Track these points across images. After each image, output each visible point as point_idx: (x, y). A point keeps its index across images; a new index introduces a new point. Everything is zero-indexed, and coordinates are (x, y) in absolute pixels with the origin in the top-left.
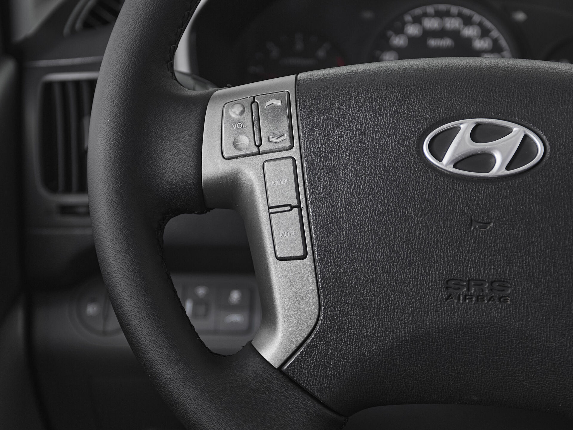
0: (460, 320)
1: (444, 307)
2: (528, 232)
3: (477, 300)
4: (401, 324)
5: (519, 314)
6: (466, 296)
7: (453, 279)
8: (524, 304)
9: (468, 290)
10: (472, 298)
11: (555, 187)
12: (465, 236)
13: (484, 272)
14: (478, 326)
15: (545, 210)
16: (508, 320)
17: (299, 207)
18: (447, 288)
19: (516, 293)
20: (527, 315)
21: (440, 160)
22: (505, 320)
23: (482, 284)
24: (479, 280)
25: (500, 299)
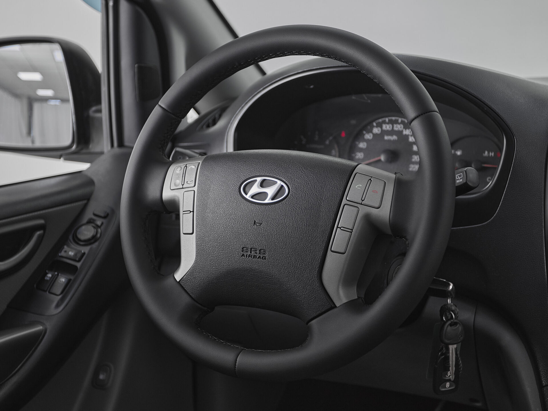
0: (246, 266)
1: (240, 259)
2: (277, 228)
3: (254, 258)
4: (224, 265)
5: (270, 265)
6: (249, 255)
7: (245, 247)
8: (272, 260)
9: (251, 252)
10: (252, 256)
11: (290, 209)
12: (251, 228)
13: (257, 245)
14: (253, 269)
15: (285, 219)
16: (265, 267)
17: (193, 212)
18: (242, 251)
19: (269, 255)
20: (273, 266)
21: (246, 194)
22: (264, 267)
23: (256, 250)
24: (255, 248)
25: (263, 257)
